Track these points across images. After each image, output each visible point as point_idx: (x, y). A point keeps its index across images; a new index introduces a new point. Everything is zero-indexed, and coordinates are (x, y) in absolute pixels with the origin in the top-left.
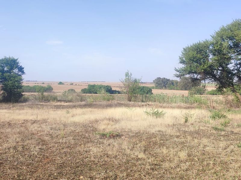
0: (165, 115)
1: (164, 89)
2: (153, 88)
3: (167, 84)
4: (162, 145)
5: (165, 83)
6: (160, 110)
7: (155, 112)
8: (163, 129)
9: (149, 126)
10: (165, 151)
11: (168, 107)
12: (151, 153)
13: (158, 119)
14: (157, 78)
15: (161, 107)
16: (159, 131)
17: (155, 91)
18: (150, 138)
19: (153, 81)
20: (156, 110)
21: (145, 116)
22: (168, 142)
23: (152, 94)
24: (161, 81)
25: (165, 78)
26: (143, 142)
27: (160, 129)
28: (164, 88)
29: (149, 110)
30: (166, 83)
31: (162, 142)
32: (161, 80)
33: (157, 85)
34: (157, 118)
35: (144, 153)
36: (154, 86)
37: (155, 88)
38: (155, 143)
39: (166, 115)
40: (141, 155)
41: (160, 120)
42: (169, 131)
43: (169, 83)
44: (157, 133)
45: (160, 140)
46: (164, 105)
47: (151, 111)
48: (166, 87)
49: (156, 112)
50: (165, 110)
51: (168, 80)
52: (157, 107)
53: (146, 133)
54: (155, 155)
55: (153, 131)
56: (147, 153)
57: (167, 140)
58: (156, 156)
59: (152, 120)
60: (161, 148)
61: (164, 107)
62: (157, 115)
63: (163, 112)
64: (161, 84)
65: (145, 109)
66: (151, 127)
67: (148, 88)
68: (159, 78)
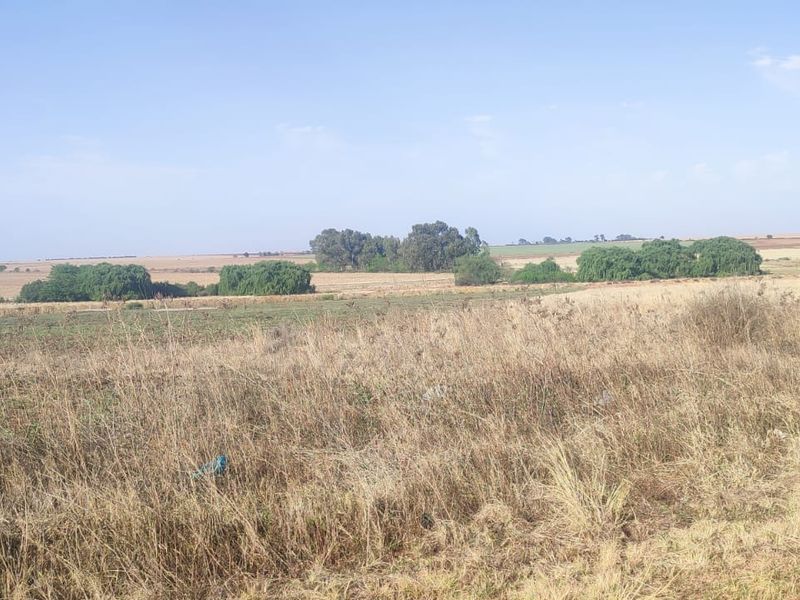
1: (350, 271)
2: (311, 266)
3: (359, 252)
5: (352, 248)
14: (325, 232)
17: (318, 280)
19: (311, 243)
23: (312, 290)
24: (338, 241)
25: (350, 232)
28: (349, 267)
30: (357, 248)
32: (338, 239)
33: (324, 256)
36: (315, 262)
37: (317, 269)
43: (366, 248)
48: (356, 263)
51: (364, 237)
64: (339, 254)
67: (298, 268)
68: (331, 232)
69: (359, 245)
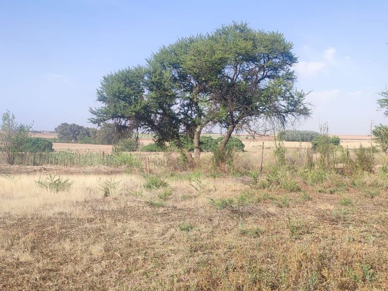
0: (71, 186)
1: (73, 143)
2: (55, 140)
3: (78, 134)
4: (62, 237)
5: (75, 132)
6: (64, 178)
7: (55, 182)
8: (67, 210)
9: (44, 206)
10: (67, 245)
11: (79, 173)
12: (44, 250)
13: (60, 193)
14: (62, 124)
15: (67, 172)
16: (61, 213)
17: (57, 146)
18: (43, 226)
19: (55, 129)
20: (57, 178)
21: (37, 189)
22: (74, 230)
23: (52, 150)
25: (75, 125)
26: (31, 234)
27: (61, 210)
28: (73, 141)
29: (44, 178)
30: (77, 132)
31: (65, 231)
32: (68, 128)
33: (62, 136)
34: (57, 191)
35: (32, 251)
36: (57, 137)
37: (58, 141)
38: (51, 235)
39: (74, 186)
40: (26, 257)
41: (62, 196)
42: (78, 212)
43: (81, 133)
44: (56, 216)
45: (61, 229)
46: (73, 169)
47: (48, 181)
48: (76, 139)
49: (57, 182)
50: (71, 178)
51: (81, 128)
52: (60, 172)
53: (37, 218)
54: (50, 254)
55: (50, 213)
56: (36, 251)
57: (72, 227)
58: (50, 256)
59: (50, 195)
60: (62, 242)
61: (72, 173)
62: (58, 186)
63: (69, 182)
64: (69, 134)
65: (37, 177)
66: (48, 207)
67: (45, 140)
68: (66, 124)
69: (78, 131)
